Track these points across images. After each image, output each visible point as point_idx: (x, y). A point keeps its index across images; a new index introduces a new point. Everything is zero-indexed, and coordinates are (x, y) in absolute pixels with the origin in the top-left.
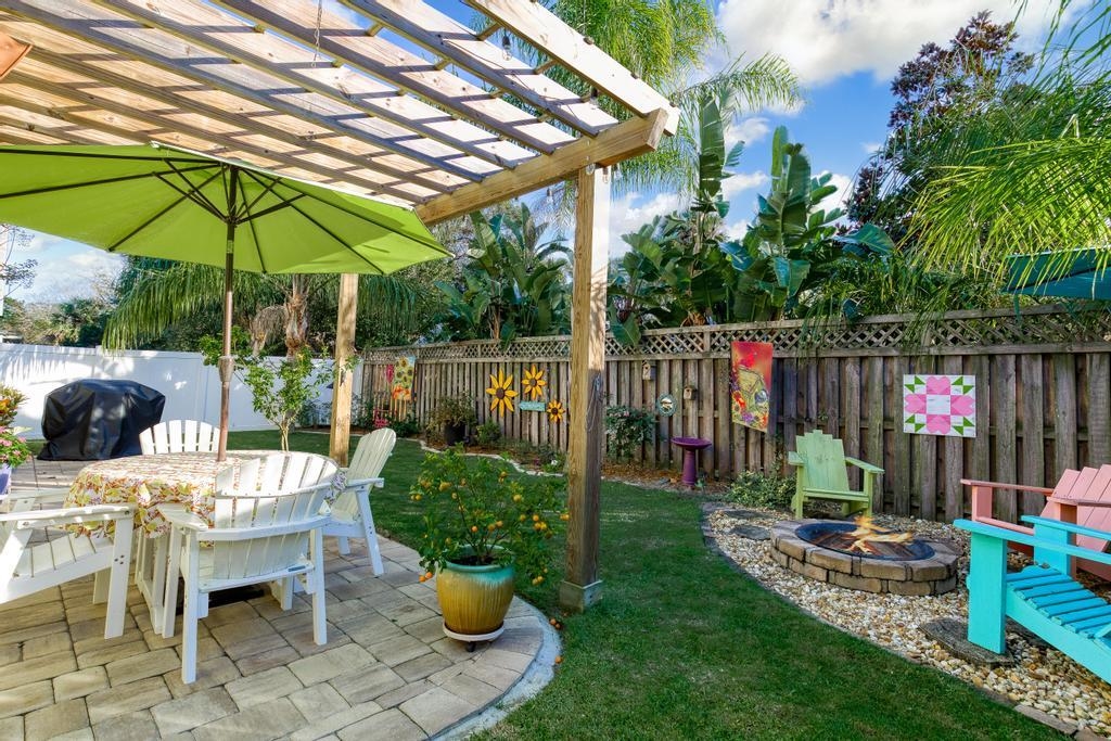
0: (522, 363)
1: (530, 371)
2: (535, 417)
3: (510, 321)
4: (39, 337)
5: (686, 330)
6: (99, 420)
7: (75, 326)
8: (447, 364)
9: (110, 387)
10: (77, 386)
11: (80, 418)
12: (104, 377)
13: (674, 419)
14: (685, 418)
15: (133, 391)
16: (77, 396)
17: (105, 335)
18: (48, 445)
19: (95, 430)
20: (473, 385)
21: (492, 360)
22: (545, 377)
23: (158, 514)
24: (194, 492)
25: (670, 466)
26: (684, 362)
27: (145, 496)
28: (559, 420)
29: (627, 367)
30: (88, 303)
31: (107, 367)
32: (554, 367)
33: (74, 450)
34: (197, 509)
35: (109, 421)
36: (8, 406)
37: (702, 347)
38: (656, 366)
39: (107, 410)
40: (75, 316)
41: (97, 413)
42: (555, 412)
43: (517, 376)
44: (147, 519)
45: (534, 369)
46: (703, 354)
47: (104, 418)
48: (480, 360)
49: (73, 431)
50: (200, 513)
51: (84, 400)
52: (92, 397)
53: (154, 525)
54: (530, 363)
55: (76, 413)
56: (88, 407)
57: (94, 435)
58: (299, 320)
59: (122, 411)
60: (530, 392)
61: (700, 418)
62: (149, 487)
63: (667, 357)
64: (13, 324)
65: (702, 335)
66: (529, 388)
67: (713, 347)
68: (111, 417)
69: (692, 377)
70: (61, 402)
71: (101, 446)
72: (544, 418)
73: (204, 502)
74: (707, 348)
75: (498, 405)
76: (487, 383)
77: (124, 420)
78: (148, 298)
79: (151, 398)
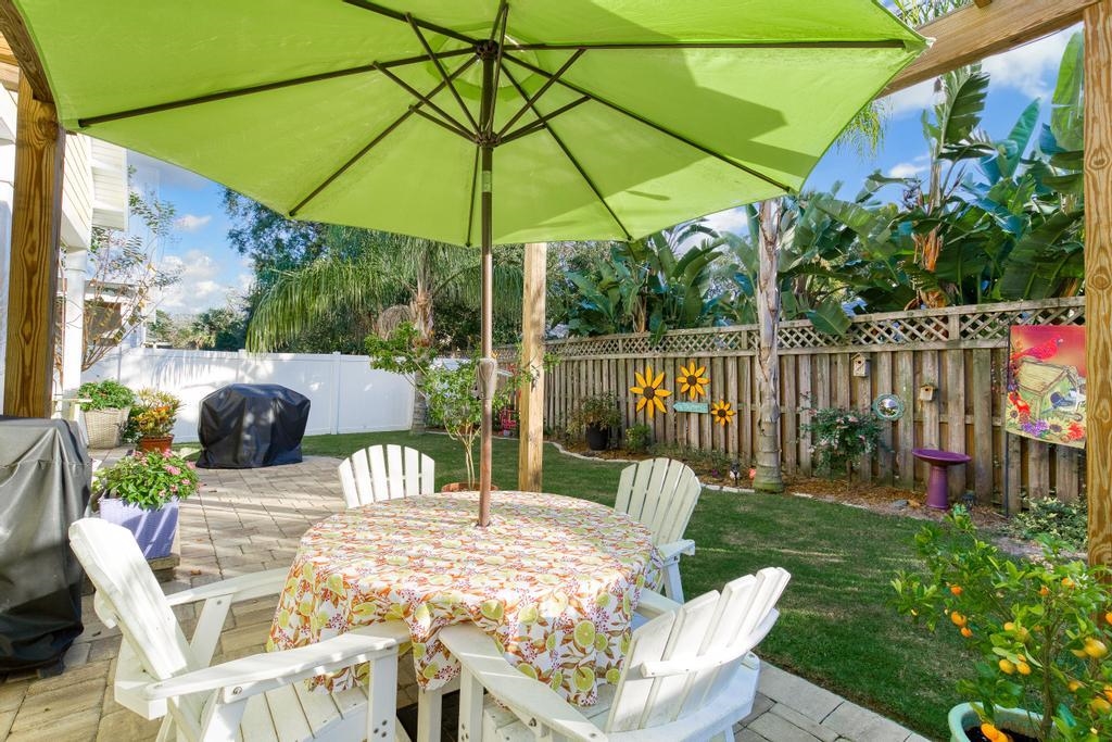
0: (675, 359)
1: (687, 367)
2: (694, 420)
3: (657, 312)
4: (184, 343)
5: (917, 314)
6: (251, 425)
7: (211, 333)
8: (579, 361)
9: (259, 392)
10: (229, 391)
11: (233, 424)
12: (247, 380)
13: (901, 425)
14: (918, 424)
15: (280, 395)
16: (229, 403)
17: (248, 338)
18: (205, 452)
19: (247, 437)
20: (613, 383)
21: (637, 355)
22: (708, 374)
23: (439, 646)
24: (510, 617)
25: (894, 482)
26: (916, 354)
27: (425, 622)
28: (726, 422)
29: (826, 361)
30: (220, 313)
31: (249, 370)
32: (719, 363)
33: (228, 458)
34: (513, 646)
35: (262, 427)
36: (168, 413)
37: (946, 334)
38: (872, 360)
39: (257, 416)
40: (211, 324)
41: (249, 419)
42: (722, 413)
43: (670, 372)
44: (425, 658)
45: (692, 366)
46: (947, 343)
47: (255, 423)
48: (622, 356)
49: (227, 438)
50: (518, 653)
51: (237, 404)
52: (243, 402)
53: (434, 667)
54: (687, 359)
55: (230, 418)
56: (239, 413)
57: (246, 442)
58: (425, 319)
59: (271, 417)
60: (688, 391)
61: (942, 425)
62: (432, 606)
63: (889, 348)
64: (163, 333)
65: (945, 319)
66: (686, 387)
67: (964, 334)
68: (262, 423)
69: (929, 371)
70: (215, 408)
71: (253, 453)
72: (707, 421)
73: (525, 634)
74: (955, 333)
75: (646, 405)
76: (631, 381)
77: (274, 426)
78: (286, 298)
79: (297, 402)
